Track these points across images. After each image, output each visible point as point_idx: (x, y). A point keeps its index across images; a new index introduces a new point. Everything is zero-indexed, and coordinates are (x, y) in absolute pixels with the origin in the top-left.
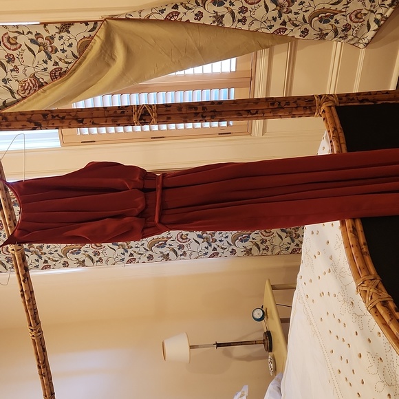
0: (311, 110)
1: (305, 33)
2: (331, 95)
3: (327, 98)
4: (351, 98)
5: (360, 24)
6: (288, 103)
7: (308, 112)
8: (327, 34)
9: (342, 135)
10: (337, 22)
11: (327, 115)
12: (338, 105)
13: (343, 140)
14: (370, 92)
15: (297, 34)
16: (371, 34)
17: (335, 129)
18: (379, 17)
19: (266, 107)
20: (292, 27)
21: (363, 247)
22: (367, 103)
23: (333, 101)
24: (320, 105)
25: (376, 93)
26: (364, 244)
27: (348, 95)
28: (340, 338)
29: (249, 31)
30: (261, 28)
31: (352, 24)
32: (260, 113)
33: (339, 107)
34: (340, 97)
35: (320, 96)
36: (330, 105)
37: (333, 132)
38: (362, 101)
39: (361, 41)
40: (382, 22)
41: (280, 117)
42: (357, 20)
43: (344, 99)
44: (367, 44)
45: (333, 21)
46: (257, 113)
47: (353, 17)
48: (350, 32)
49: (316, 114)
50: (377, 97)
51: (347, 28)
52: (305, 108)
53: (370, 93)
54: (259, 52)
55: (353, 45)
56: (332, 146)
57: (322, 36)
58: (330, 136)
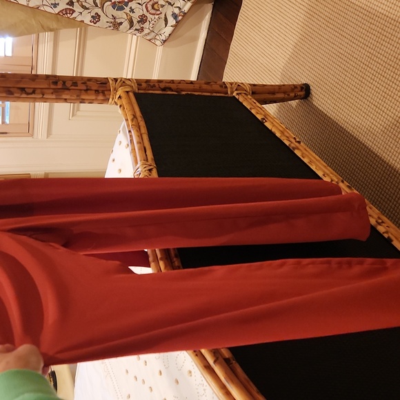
0: (104, 95)
1: (96, 18)
2: (129, 80)
3: (123, 82)
4: (152, 84)
5: (157, 17)
6: (75, 84)
7: (101, 97)
8: (121, 23)
9: (142, 124)
10: (132, 10)
11: (124, 101)
12: (137, 91)
13: (144, 130)
14: (173, 80)
15: (87, 18)
16: (169, 30)
17: (135, 116)
18: (177, 11)
19: (47, 86)
20: (81, 10)
21: (175, 259)
22: (169, 93)
23: (132, 87)
24: (116, 90)
25: (180, 82)
26: (176, 256)
27: (147, 81)
28: (140, 379)
29: (27, 6)
30: (44, 5)
31: (148, 15)
32: (38, 94)
33: (139, 93)
34: (139, 82)
35: (116, 80)
36: (128, 90)
37: (132, 120)
38: (164, 89)
39: (157, 37)
40: (180, 18)
41: (66, 100)
42: (153, 11)
43: (144, 85)
44: (165, 41)
45: (127, 9)
46: (34, 92)
47: (150, 8)
48: (146, 25)
49: (110, 100)
50: (181, 86)
51: (143, 20)
52: (97, 91)
53: (173, 82)
54: (41, 34)
55: (150, 40)
56: (131, 136)
57: (116, 25)
58: (128, 126)
